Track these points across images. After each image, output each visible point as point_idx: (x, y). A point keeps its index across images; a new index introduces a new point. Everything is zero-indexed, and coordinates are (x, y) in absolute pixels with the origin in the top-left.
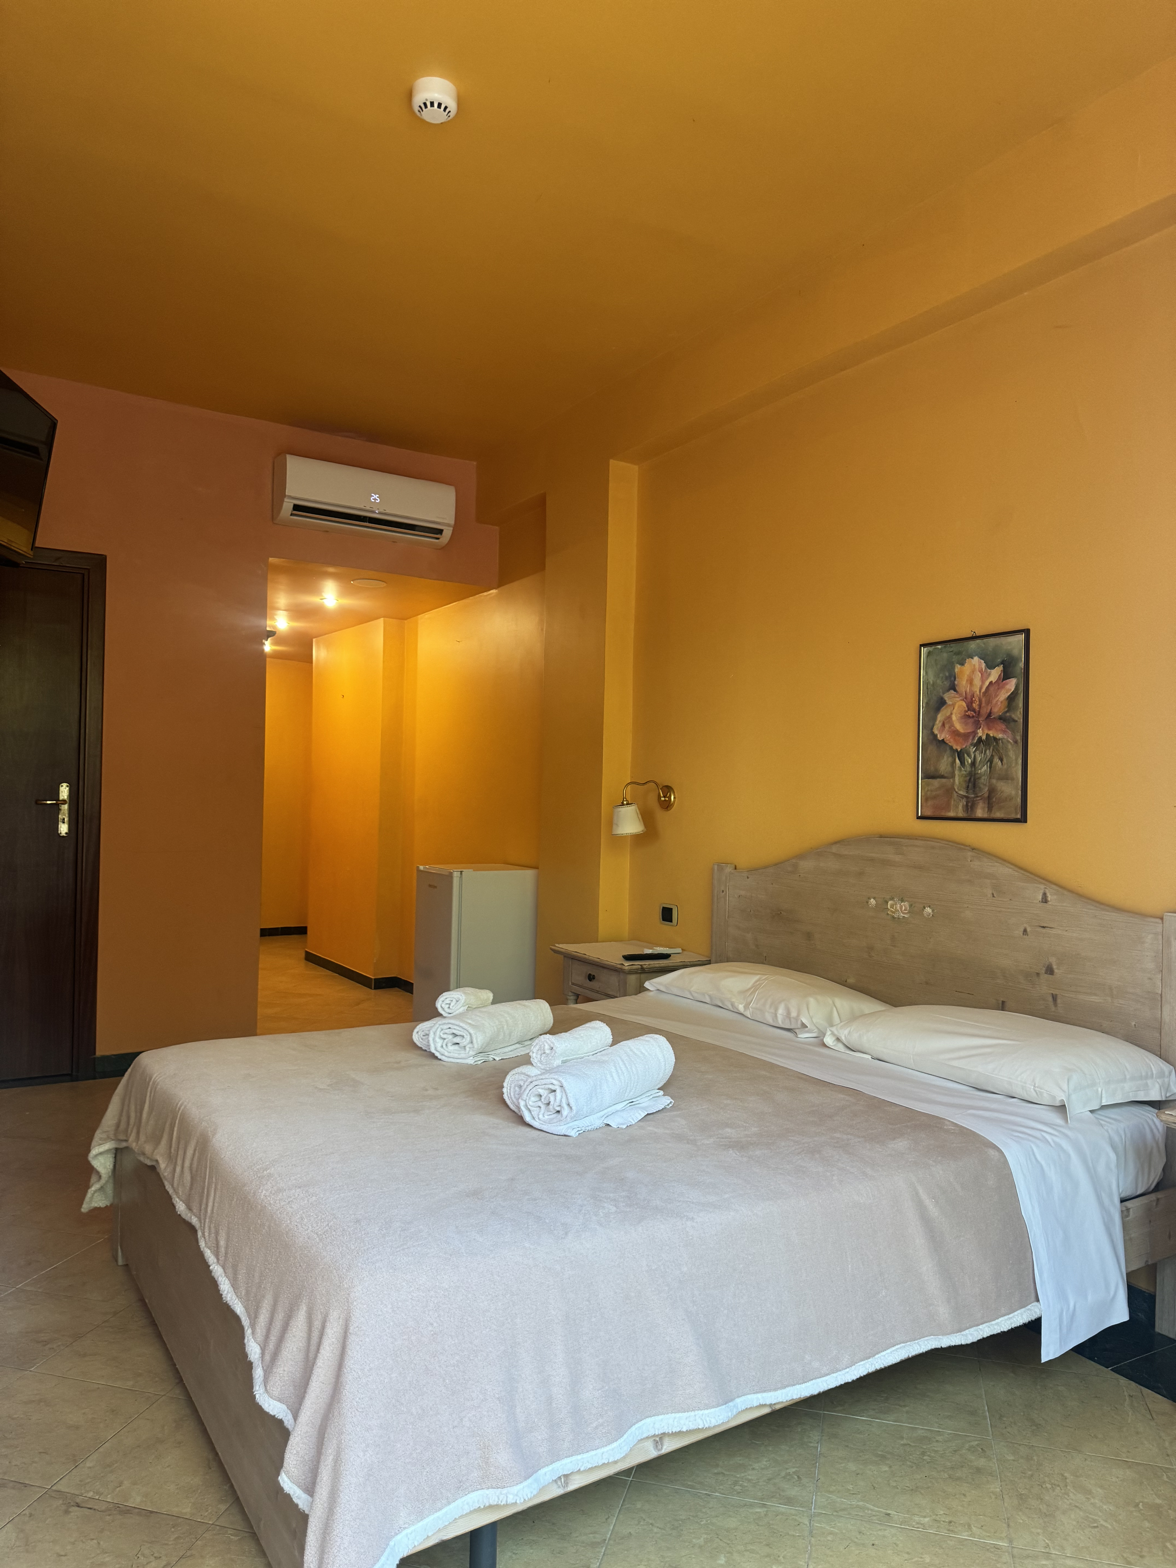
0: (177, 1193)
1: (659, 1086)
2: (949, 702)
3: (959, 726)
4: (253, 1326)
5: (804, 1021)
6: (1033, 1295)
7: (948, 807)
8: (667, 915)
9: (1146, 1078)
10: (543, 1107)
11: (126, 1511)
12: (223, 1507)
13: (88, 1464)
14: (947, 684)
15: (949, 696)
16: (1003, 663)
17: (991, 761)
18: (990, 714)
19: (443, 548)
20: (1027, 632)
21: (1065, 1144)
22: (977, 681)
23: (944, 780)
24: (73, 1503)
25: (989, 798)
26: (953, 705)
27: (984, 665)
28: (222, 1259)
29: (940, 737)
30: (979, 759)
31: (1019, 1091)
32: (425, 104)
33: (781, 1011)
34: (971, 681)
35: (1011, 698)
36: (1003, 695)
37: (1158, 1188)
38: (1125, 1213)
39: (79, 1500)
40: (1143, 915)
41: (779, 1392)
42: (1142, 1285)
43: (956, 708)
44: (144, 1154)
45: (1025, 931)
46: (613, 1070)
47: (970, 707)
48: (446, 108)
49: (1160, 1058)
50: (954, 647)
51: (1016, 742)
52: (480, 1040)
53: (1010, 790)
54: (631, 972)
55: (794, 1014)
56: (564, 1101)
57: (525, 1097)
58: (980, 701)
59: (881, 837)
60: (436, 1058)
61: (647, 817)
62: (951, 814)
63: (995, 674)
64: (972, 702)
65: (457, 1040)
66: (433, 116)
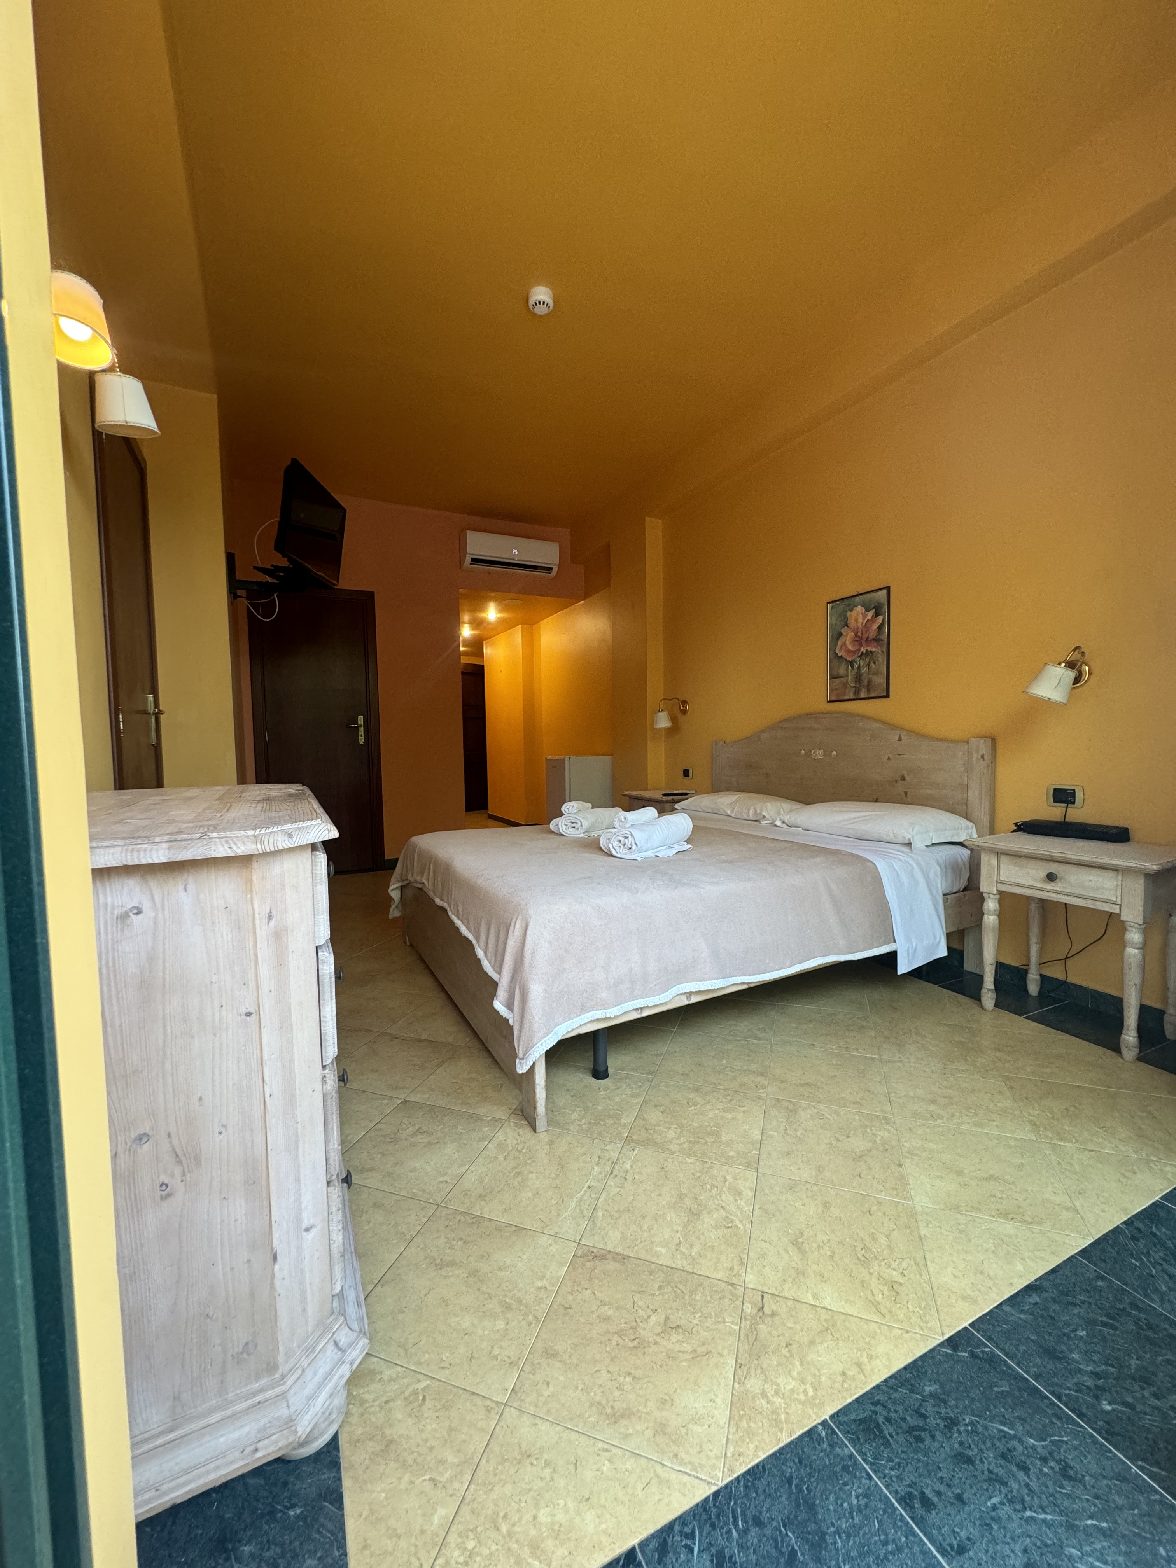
0: (435, 895)
1: (685, 839)
2: (844, 634)
3: (850, 647)
4: (478, 942)
5: (764, 814)
6: (892, 940)
7: (844, 694)
8: (686, 773)
9: (958, 829)
10: (622, 846)
11: (420, 1041)
12: (468, 1040)
13: (400, 1022)
14: (843, 623)
15: (844, 631)
16: (874, 608)
17: (869, 665)
18: (868, 638)
19: (554, 579)
20: (888, 589)
21: (912, 862)
22: (860, 620)
23: (842, 679)
24: (393, 1037)
25: (868, 686)
26: (847, 635)
27: (864, 610)
28: (461, 917)
29: (840, 655)
30: (862, 664)
31: (884, 837)
32: (536, 303)
33: (751, 811)
34: (856, 620)
35: (880, 628)
36: (875, 626)
37: (965, 890)
38: (945, 901)
39: (397, 1036)
40: (956, 742)
41: (752, 977)
42: (956, 946)
43: (848, 637)
44: (416, 882)
45: (889, 758)
46: (659, 828)
47: (856, 635)
48: (547, 304)
49: (967, 819)
50: (847, 602)
51: (883, 652)
52: (586, 824)
53: (880, 680)
54: (667, 802)
55: (758, 812)
56: (633, 842)
57: (612, 842)
58: (862, 631)
59: (807, 714)
60: (563, 835)
61: (673, 719)
62: (847, 698)
63: (870, 615)
64: (857, 632)
65: (574, 825)
66: (541, 310)
